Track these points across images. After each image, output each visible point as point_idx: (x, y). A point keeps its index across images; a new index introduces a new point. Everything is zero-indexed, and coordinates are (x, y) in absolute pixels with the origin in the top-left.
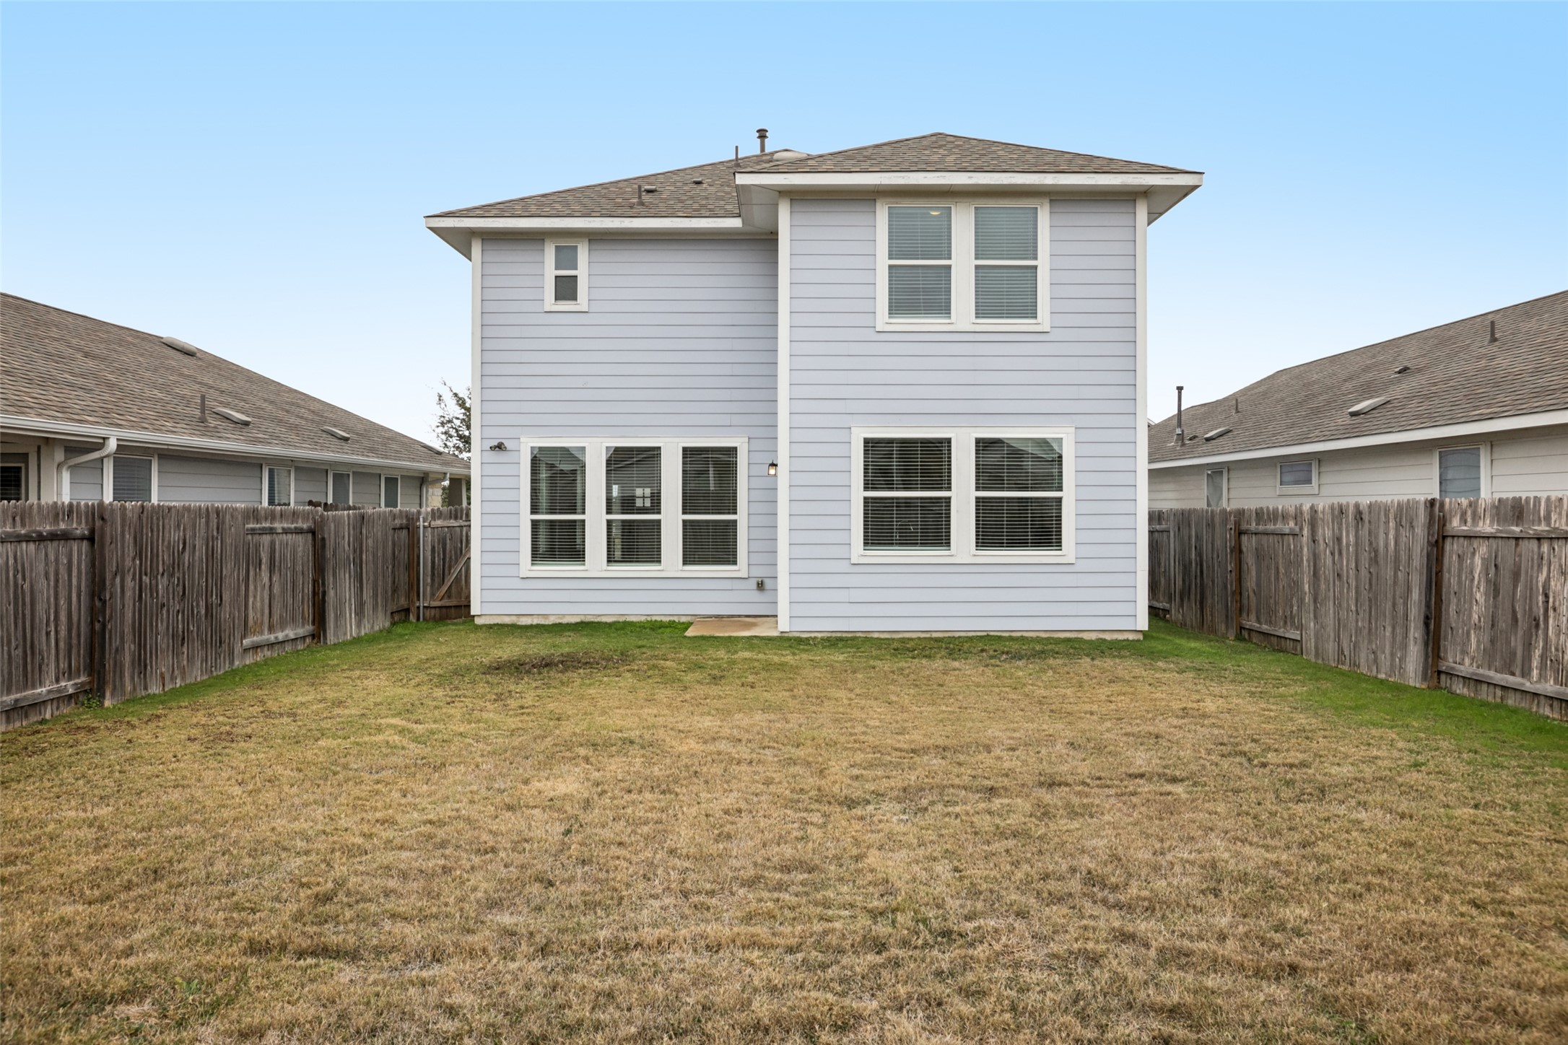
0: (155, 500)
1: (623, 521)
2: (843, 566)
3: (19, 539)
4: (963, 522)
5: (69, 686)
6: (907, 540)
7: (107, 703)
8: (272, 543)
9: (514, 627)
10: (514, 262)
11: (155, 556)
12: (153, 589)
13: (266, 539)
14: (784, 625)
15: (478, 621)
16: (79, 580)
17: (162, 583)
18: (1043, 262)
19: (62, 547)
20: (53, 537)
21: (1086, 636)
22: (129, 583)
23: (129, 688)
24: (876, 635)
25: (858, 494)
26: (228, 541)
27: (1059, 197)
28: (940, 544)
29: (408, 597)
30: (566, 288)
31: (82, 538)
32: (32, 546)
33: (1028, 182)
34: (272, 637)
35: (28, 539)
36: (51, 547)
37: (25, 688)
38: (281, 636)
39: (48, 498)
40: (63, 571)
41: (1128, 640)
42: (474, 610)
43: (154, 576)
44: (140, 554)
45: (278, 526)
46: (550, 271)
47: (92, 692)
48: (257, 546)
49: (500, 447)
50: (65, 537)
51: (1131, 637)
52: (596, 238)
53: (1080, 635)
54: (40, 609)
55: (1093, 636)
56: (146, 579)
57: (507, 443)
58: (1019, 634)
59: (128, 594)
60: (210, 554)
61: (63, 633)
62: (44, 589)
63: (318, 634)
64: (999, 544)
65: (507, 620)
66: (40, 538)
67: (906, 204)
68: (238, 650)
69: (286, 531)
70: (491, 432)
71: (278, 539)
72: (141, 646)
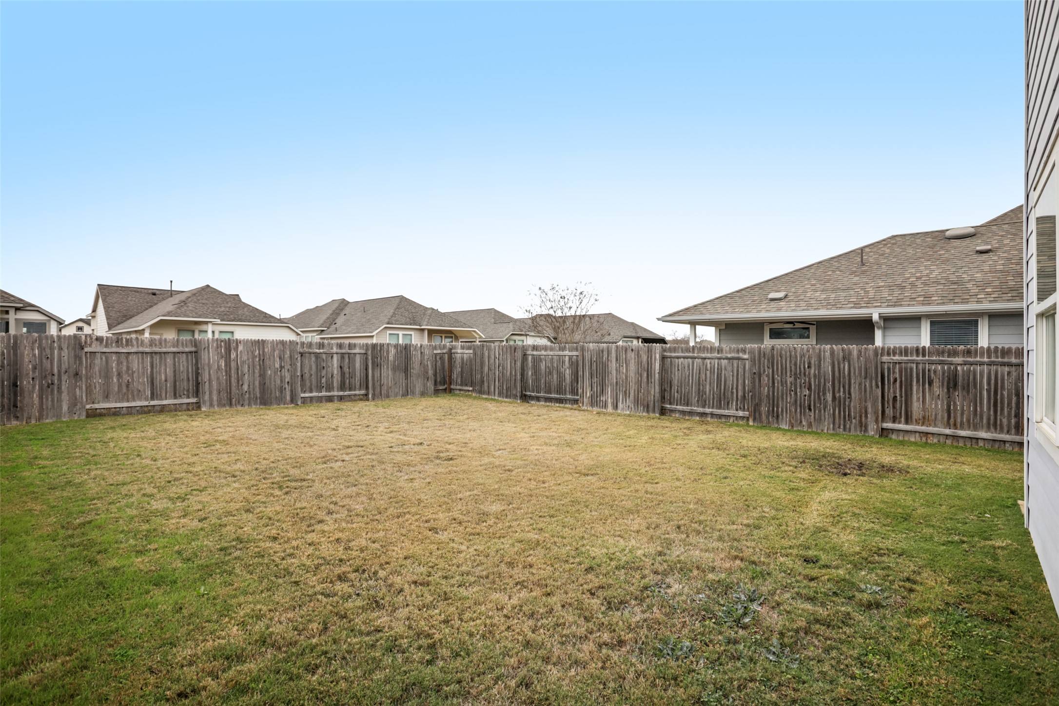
3: (719, 358)
5: (742, 414)
12: (783, 383)
17: (790, 381)
20: (734, 358)
22: (764, 378)
23: (764, 421)
32: (726, 361)
36: (735, 362)
37: (721, 408)
43: (783, 376)
44: (771, 366)
54: (729, 383)
56: (777, 378)
59: (764, 382)
61: (740, 394)
62: (731, 377)
66: (728, 358)
68: (872, 426)
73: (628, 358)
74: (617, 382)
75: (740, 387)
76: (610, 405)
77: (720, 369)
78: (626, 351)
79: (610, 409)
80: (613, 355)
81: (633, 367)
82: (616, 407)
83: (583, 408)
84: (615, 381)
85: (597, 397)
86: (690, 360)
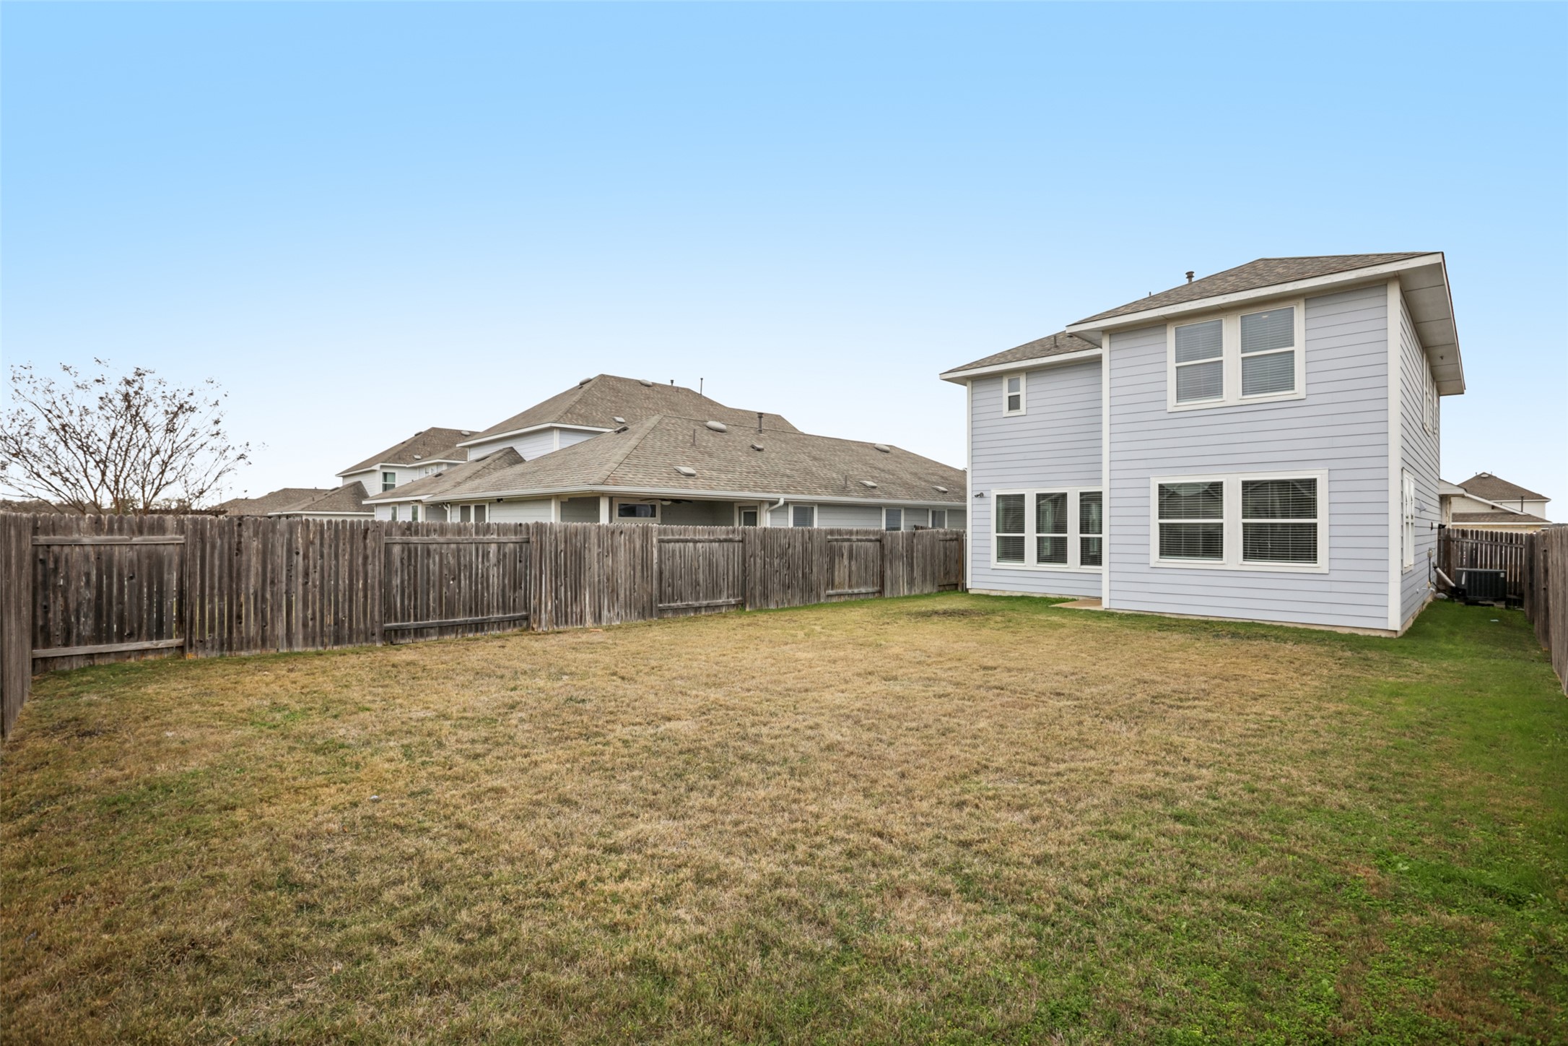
0: (816, 526)
1: (1051, 538)
2: (1145, 569)
3: (711, 541)
4: (1233, 540)
5: (733, 601)
6: (1191, 552)
7: (748, 609)
8: (851, 547)
9: (987, 596)
10: (986, 391)
11: (772, 550)
12: (771, 564)
13: (846, 544)
14: (1105, 605)
15: (970, 592)
16: (738, 559)
17: (776, 562)
18: (1299, 347)
19: (731, 545)
20: (725, 541)
21: (1339, 630)
22: (758, 560)
23: (758, 604)
24: (1167, 616)
25: (1155, 522)
26: (815, 544)
27: (1311, 297)
28: (1217, 556)
29: (957, 576)
30: (1014, 403)
31: (739, 541)
32: (717, 544)
33: (1271, 293)
34: (850, 591)
35: (714, 541)
36: (725, 544)
37: (714, 598)
38: (856, 591)
39: (763, 525)
40: (731, 556)
41: (1380, 637)
42: (968, 586)
43: (772, 557)
44: (764, 548)
45: (854, 537)
46: (1005, 394)
47: (741, 605)
48: (840, 548)
49: (981, 495)
50: (731, 541)
51: (1384, 635)
52: (1029, 371)
53: (1334, 629)
54: (720, 569)
55: (1347, 631)
56: (768, 560)
57: (985, 494)
58: (1279, 624)
59: (758, 565)
60: (805, 550)
61: (731, 578)
62: (722, 562)
63: (881, 592)
64: (1262, 556)
65: (984, 592)
66: (720, 541)
67: (1187, 324)
68: (823, 594)
69: (858, 540)
70: (976, 488)
71: (854, 545)
72: (765, 587)
73: (616, 544)
74: (599, 581)
75: (731, 573)
76: (588, 617)
77: (711, 553)
78: (613, 533)
79: (589, 621)
80: (594, 540)
81: (622, 555)
82: (598, 618)
83: (540, 630)
84: (596, 579)
85: (566, 606)
86: (682, 545)
